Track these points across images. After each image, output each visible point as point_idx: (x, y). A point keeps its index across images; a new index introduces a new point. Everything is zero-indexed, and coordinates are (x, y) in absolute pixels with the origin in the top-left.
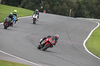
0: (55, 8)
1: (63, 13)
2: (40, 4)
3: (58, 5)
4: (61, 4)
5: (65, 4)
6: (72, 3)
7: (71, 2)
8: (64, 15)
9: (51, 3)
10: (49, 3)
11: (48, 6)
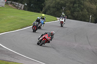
0: (76, 14)
1: (83, 19)
2: (61, 10)
3: (78, 11)
4: (82, 11)
5: (85, 10)
6: (93, 9)
7: (91, 8)
8: (85, 21)
9: (72, 9)
10: (70, 9)
11: (69, 12)
